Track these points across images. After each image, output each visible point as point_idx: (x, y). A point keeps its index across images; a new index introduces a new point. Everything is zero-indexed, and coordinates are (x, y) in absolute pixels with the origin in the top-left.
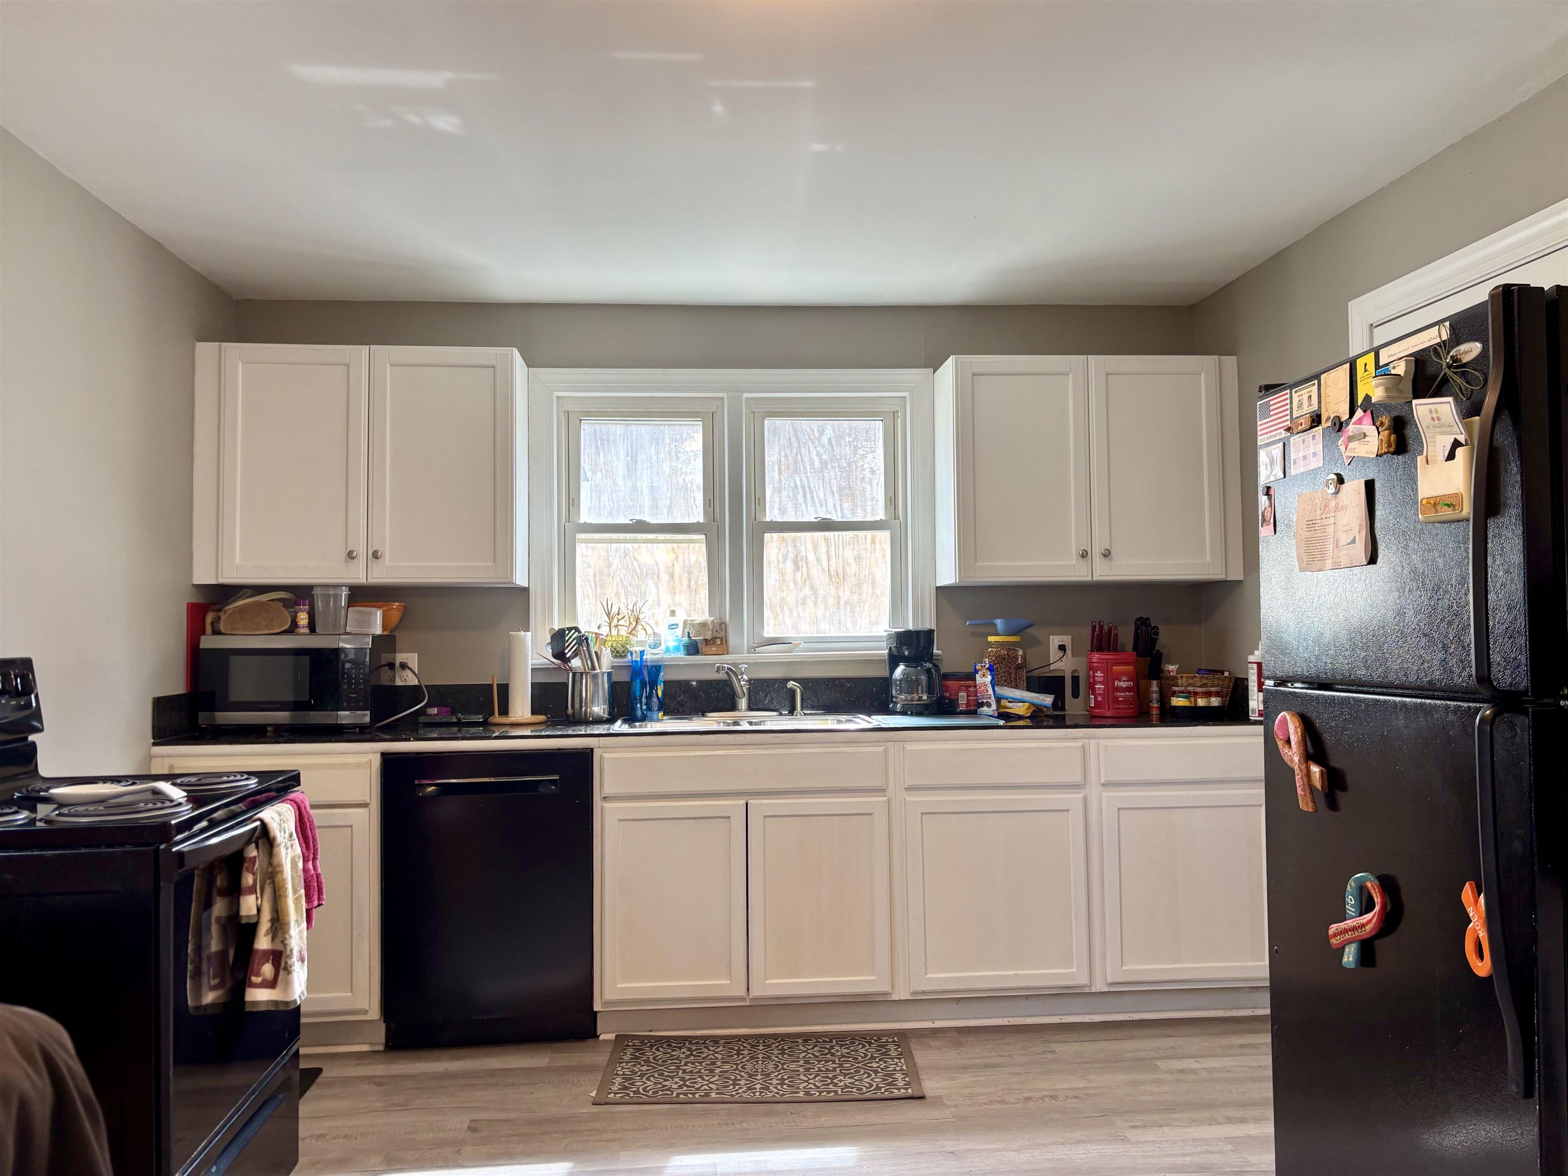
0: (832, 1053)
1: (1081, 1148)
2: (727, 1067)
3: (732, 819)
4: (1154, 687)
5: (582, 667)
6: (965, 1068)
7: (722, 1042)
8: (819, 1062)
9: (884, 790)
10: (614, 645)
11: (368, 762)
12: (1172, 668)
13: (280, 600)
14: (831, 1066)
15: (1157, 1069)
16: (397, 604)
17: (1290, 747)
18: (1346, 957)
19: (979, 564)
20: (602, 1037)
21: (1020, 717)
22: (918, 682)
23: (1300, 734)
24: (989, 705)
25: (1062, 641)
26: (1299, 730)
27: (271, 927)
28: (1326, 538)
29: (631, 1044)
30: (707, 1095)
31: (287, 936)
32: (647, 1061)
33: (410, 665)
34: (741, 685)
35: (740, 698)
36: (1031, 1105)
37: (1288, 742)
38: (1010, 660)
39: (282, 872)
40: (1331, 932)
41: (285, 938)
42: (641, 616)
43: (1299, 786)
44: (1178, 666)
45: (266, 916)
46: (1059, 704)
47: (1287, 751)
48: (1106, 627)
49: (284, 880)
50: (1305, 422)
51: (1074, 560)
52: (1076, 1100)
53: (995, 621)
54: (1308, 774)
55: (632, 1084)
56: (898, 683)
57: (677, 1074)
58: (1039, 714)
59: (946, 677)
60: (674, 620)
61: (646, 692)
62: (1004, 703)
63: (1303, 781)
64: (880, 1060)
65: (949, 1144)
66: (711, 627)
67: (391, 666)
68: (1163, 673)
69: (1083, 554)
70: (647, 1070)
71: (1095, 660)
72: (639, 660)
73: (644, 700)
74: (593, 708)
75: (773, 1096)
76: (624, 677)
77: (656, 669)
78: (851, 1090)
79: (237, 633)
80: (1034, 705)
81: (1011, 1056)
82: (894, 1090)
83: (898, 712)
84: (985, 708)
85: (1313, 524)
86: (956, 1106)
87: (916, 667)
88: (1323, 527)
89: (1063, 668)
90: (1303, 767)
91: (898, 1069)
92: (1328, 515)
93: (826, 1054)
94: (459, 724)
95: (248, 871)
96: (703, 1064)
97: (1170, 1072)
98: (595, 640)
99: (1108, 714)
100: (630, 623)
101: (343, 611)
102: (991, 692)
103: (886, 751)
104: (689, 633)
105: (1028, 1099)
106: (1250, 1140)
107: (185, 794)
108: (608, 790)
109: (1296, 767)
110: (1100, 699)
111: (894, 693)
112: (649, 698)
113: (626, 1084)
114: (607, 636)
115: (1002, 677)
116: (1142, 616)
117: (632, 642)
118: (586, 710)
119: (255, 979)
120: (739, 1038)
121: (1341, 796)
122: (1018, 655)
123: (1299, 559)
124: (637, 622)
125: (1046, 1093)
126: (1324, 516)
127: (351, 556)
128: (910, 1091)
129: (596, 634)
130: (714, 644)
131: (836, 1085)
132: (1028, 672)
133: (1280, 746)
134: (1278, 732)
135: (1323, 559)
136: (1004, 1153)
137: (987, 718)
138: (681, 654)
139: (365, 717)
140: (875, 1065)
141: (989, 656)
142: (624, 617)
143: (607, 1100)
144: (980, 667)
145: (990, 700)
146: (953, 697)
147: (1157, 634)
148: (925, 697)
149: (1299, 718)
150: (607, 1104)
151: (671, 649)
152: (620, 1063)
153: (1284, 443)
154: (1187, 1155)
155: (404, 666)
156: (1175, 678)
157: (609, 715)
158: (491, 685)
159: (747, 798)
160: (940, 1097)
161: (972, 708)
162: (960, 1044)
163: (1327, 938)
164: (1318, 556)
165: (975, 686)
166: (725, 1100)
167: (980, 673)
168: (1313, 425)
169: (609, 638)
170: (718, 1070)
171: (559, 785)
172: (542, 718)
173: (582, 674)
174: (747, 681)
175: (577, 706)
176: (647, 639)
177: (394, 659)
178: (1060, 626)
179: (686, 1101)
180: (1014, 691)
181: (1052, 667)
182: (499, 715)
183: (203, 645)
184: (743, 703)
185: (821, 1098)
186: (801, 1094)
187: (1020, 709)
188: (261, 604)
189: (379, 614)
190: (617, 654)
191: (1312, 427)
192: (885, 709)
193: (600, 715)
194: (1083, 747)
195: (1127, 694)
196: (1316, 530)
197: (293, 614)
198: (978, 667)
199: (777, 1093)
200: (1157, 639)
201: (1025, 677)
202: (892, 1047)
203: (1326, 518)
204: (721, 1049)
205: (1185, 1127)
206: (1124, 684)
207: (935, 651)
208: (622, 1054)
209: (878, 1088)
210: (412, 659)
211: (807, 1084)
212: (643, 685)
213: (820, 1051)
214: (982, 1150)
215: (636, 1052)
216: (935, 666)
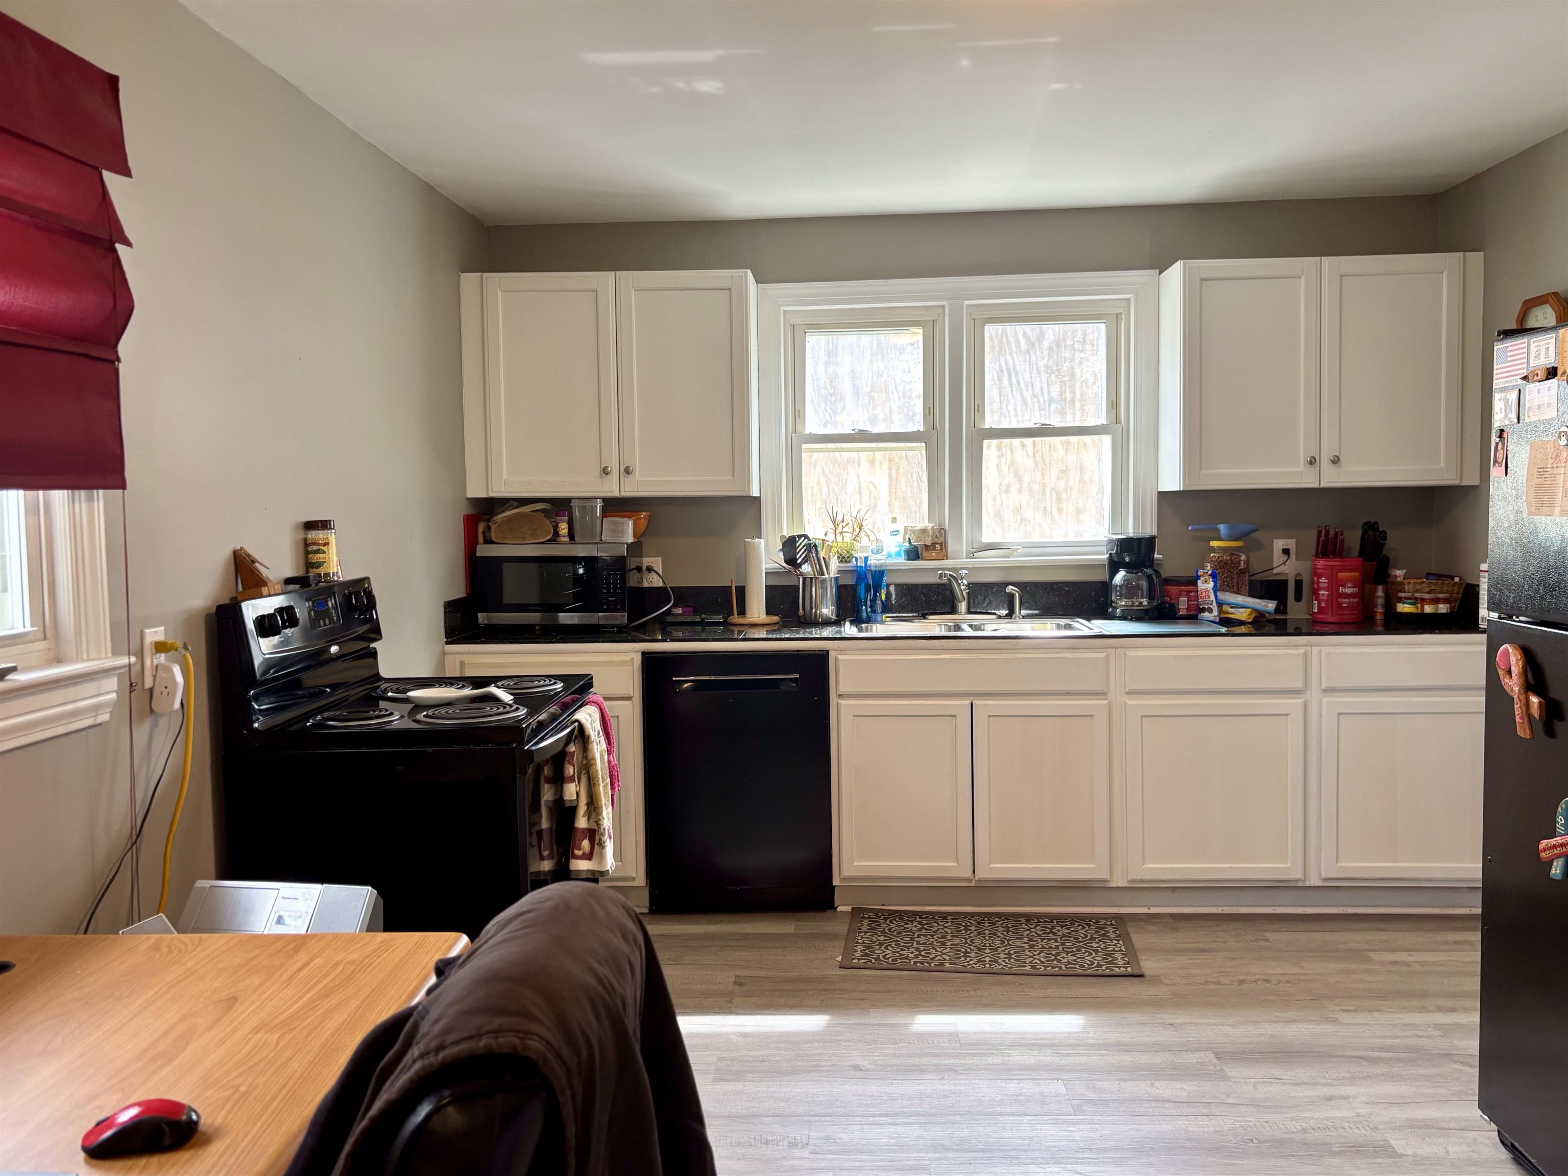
0: (1053, 932)
1: (1294, 1026)
2: (956, 941)
3: (958, 717)
4: (1380, 592)
5: (811, 572)
6: (1180, 952)
7: (950, 918)
8: (1042, 940)
9: (1104, 694)
10: (839, 551)
11: (630, 660)
12: (1399, 573)
13: (541, 510)
14: (1053, 944)
15: (1370, 960)
16: (644, 513)
17: (1511, 677)
18: (1554, 869)
19: (1203, 471)
20: (839, 909)
21: (1241, 623)
22: (1138, 587)
23: (1521, 666)
24: (1210, 611)
25: (1287, 545)
26: (1520, 663)
27: (588, 809)
28: (1556, 486)
29: (867, 916)
30: (942, 964)
31: (601, 818)
32: (883, 932)
33: (655, 569)
34: (961, 589)
35: (960, 602)
36: (1245, 987)
37: (1509, 672)
38: (1233, 565)
39: (595, 764)
40: (1541, 847)
41: (599, 819)
42: (864, 523)
43: (1518, 714)
44: (1405, 571)
45: (583, 801)
46: (1282, 608)
47: (1507, 681)
48: (1332, 532)
49: (597, 771)
50: (1542, 374)
51: (1302, 467)
52: (1290, 985)
53: (1218, 526)
54: (1527, 703)
55: (873, 952)
56: (1118, 588)
57: (912, 945)
58: (1261, 620)
59: (1167, 582)
60: (895, 527)
61: (870, 596)
62: (1226, 608)
63: (1522, 710)
64: (1100, 941)
65: (1167, 1017)
66: (931, 533)
67: (639, 569)
68: (1389, 578)
69: (1311, 461)
70: (884, 940)
71: (1319, 567)
72: (863, 565)
73: (869, 603)
74: (822, 610)
75: (1002, 968)
76: (849, 581)
77: (879, 574)
78: (1074, 966)
79: (508, 542)
80: (1255, 610)
81: (1225, 942)
82: (1114, 968)
83: (1118, 617)
84: (1206, 614)
85: (1544, 471)
86: (1174, 985)
87: (1136, 573)
88: (1553, 476)
89: (1286, 572)
90: (1523, 697)
91: (1117, 949)
92: (1559, 465)
93: (1048, 933)
94: (702, 623)
95: (568, 761)
96: (935, 937)
97: (1381, 963)
98: (822, 545)
99: (1331, 619)
100: (854, 530)
101: (598, 521)
102: (1212, 597)
103: (1107, 658)
104: (909, 539)
105: (1242, 982)
106: (1458, 1027)
107: (512, 697)
108: (843, 689)
109: (1515, 697)
110: (1323, 604)
111: (1113, 598)
112: (873, 601)
113: (867, 951)
114: (833, 542)
115: (1224, 582)
116: (1369, 520)
117: (856, 548)
118: (816, 612)
119: (578, 853)
120: (965, 915)
121: (1559, 726)
122: (1240, 560)
123: (1529, 505)
124: (860, 529)
125: (1258, 977)
126: (1555, 465)
127: (605, 472)
128: (1129, 969)
129: (823, 540)
130: (934, 549)
131: (1059, 961)
132: (1250, 576)
133: (1502, 676)
134: (1500, 663)
135: (1552, 505)
136: (1220, 1027)
137: (1209, 624)
138: (902, 560)
139: (622, 618)
140: (1095, 945)
141: (1212, 561)
142: (848, 524)
143: (853, 965)
144: (1202, 574)
145: (1211, 606)
146: (1173, 602)
147: (1385, 538)
148: (1145, 603)
149: (1522, 652)
150: (853, 968)
151: (893, 554)
152: (860, 933)
153: (1520, 390)
154: (1397, 1037)
155: (650, 569)
156: (1402, 583)
157: (837, 617)
158: (730, 587)
159: (972, 698)
160: (1158, 976)
161: (1192, 613)
162: (1175, 929)
163: (1538, 852)
164: (1547, 502)
165: (1197, 591)
166: (959, 970)
167: (1202, 579)
168: (1550, 377)
169: (835, 544)
170: (949, 943)
171: (799, 683)
172: (775, 619)
173: (811, 579)
174: (967, 586)
175: (808, 607)
176: (870, 545)
177: (642, 563)
178: (1285, 529)
179: (923, 968)
180: (1236, 597)
181: (1275, 571)
182: (738, 615)
183: (479, 553)
184: (963, 606)
185: (1046, 972)
186: (1028, 968)
187: (1242, 615)
188: (525, 515)
189: (631, 523)
190: (842, 559)
191: (1547, 379)
192: (1104, 614)
193: (829, 617)
194: (1305, 654)
195: (1351, 600)
196: (1546, 478)
197: (554, 524)
198: (1201, 572)
199: (1006, 966)
200: (1385, 544)
201: (1247, 583)
202: (1110, 929)
203: (1557, 467)
204: (949, 924)
205: (1395, 1013)
206: (1349, 591)
207: (1156, 556)
208: (860, 925)
209: (1099, 966)
210: (657, 563)
211: (1032, 959)
212: (868, 589)
213: (1042, 930)
214: (1201, 1024)
215: (872, 924)
216: (1157, 572)
